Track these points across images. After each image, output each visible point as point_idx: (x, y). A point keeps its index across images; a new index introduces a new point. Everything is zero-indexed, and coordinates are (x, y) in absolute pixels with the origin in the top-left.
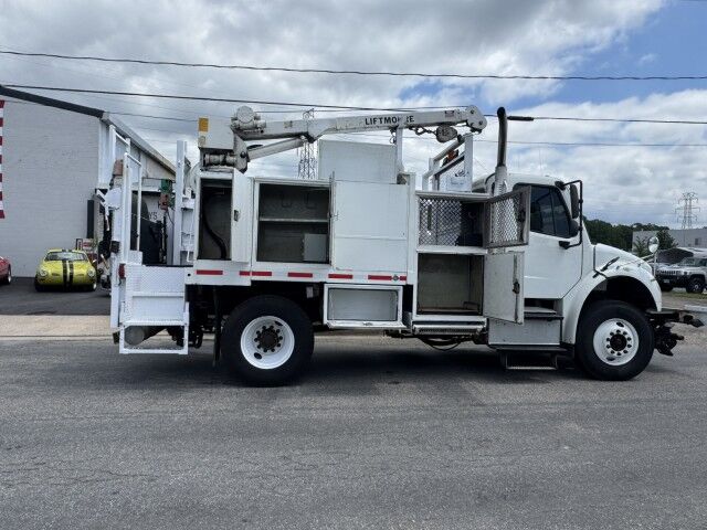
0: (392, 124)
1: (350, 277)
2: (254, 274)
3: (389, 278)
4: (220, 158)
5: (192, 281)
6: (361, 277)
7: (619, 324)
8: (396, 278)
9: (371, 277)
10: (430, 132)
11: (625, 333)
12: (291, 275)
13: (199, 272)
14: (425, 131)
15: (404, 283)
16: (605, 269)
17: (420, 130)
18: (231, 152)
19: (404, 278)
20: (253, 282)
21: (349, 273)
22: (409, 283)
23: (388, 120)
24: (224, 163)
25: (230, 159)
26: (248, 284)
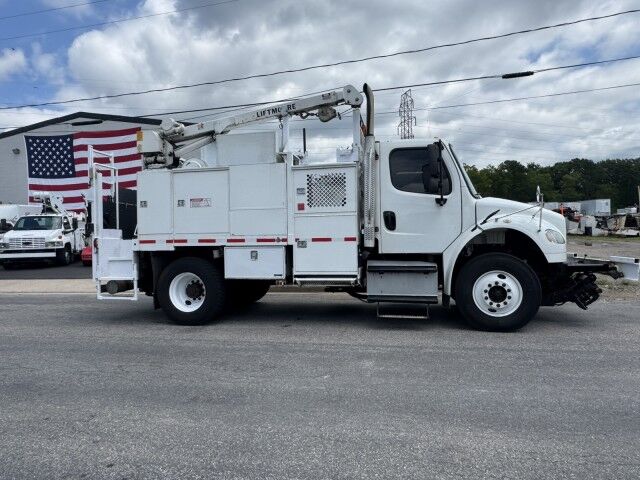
0: (278, 113)
1: (243, 241)
2: (176, 241)
3: (273, 240)
4: (152, 159)
5: (137, 249)
6: (251, 240)
7: (500, 276)
8: (279, 240)
9: (259, 240)
10: (312, 115)
11: (504, 285)
12: (200, 241)
13: (141, 242)
14: (308, 115)
15: (285, 244)
16: (485, 222)
17: (304, 114)
18: (160, 154)
19: (285, 240)
20: (176, 247)
21: (243, 238)
22: (290, 243)
23: (275, 110)
24: (156, 162)
25: (159, 158)
26: (173, 249)
